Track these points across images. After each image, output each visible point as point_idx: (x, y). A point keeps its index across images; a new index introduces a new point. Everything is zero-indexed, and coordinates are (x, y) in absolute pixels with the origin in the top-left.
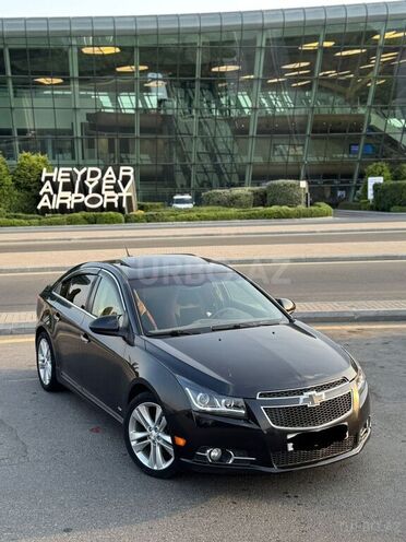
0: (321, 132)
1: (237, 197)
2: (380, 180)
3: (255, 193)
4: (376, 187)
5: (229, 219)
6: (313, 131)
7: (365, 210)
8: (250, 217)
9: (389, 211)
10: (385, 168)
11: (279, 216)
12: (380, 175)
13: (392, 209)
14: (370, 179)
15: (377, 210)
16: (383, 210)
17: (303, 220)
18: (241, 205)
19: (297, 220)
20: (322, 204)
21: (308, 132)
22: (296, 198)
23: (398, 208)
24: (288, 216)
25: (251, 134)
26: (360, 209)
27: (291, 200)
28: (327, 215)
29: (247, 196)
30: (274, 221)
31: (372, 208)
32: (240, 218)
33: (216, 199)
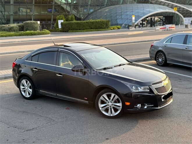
0: (38, 3)
1: (12, 28)
2: (62, 21)
3: (19, 26)
4: (62, 23)
5: (12, 36)
6: (35, 3)
7: (58, 32)
8: (20, 35)
9: (68, 32)
10: (63, 17)
11: (32, 34)
12: (62, 19)
13: (69, 31)
14: (59, 21)
15: (63, 32)
16: (65, 32)
17: (40, 36)
18: (14, 31)
19: (38, 36)
20: (46, 30)
21: (34, 3)
22: (36, 28)
23: (72, 31)
24: (35, 34)
25: (11, 3)
26: (56, 32)
27: (34, 28)
28: (48, 34)
29: (16, 27)
30: (30, 36)
31: (61, 31)
32: (16, 35)
33: (3, 28)
